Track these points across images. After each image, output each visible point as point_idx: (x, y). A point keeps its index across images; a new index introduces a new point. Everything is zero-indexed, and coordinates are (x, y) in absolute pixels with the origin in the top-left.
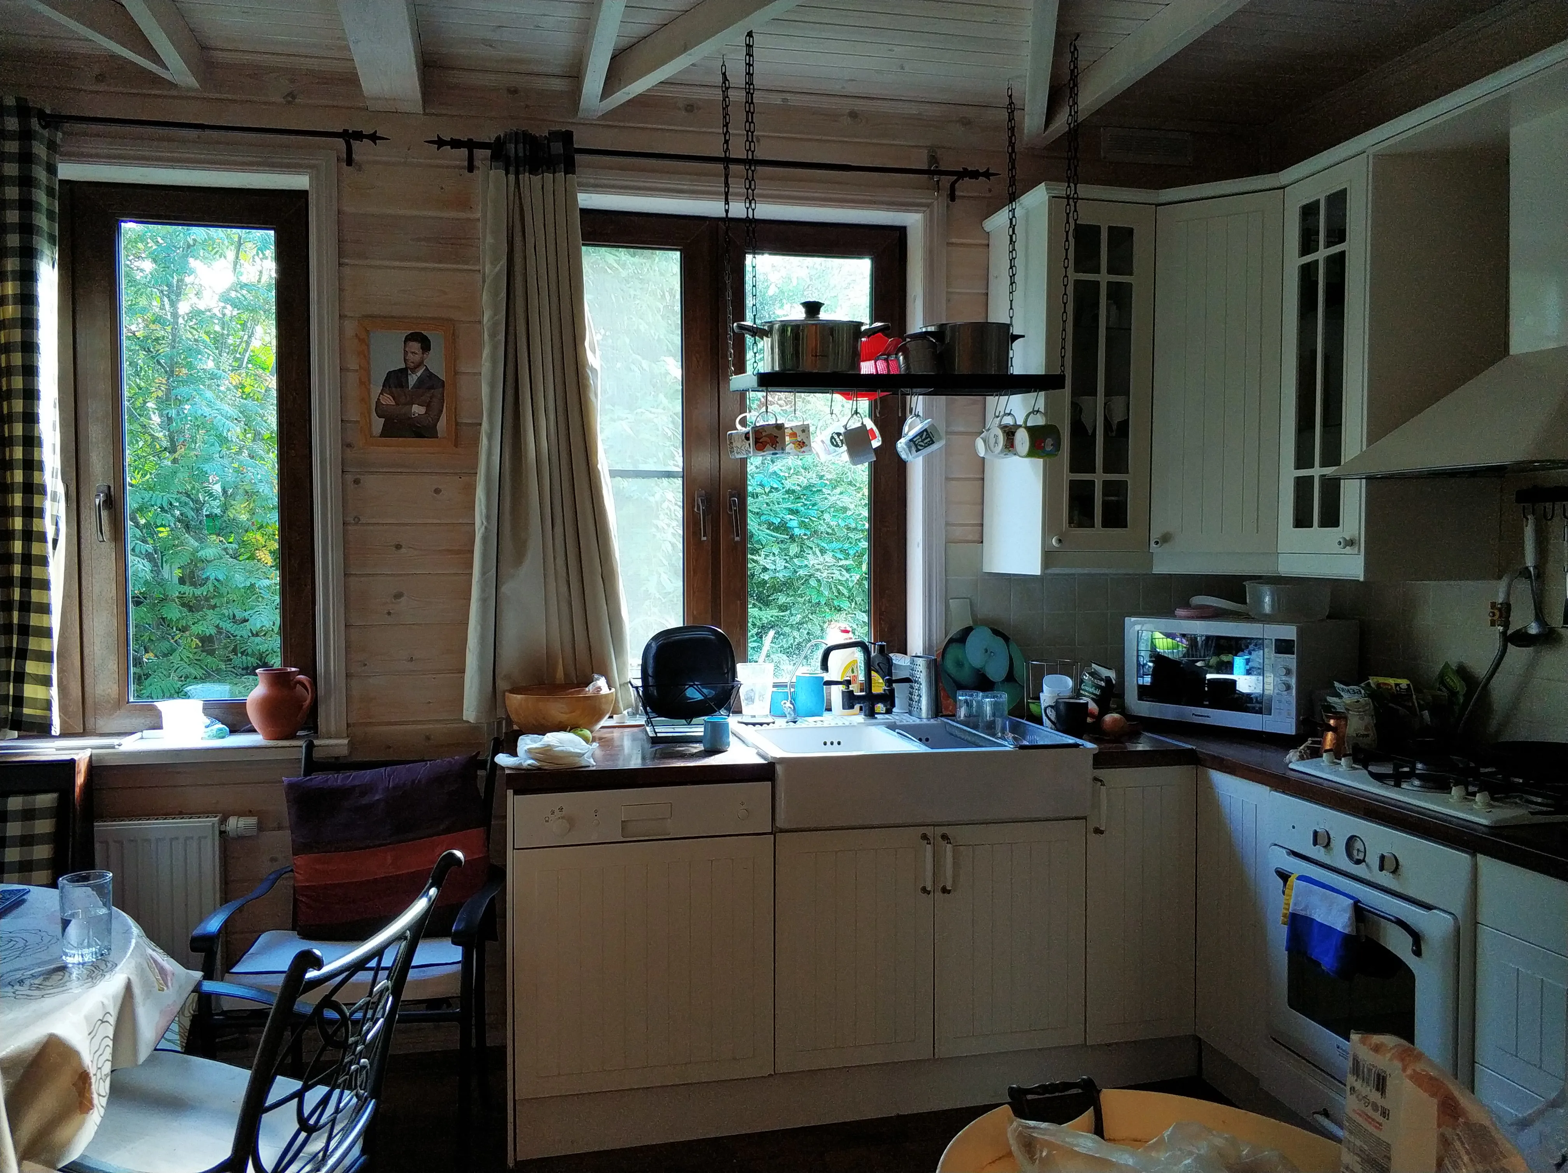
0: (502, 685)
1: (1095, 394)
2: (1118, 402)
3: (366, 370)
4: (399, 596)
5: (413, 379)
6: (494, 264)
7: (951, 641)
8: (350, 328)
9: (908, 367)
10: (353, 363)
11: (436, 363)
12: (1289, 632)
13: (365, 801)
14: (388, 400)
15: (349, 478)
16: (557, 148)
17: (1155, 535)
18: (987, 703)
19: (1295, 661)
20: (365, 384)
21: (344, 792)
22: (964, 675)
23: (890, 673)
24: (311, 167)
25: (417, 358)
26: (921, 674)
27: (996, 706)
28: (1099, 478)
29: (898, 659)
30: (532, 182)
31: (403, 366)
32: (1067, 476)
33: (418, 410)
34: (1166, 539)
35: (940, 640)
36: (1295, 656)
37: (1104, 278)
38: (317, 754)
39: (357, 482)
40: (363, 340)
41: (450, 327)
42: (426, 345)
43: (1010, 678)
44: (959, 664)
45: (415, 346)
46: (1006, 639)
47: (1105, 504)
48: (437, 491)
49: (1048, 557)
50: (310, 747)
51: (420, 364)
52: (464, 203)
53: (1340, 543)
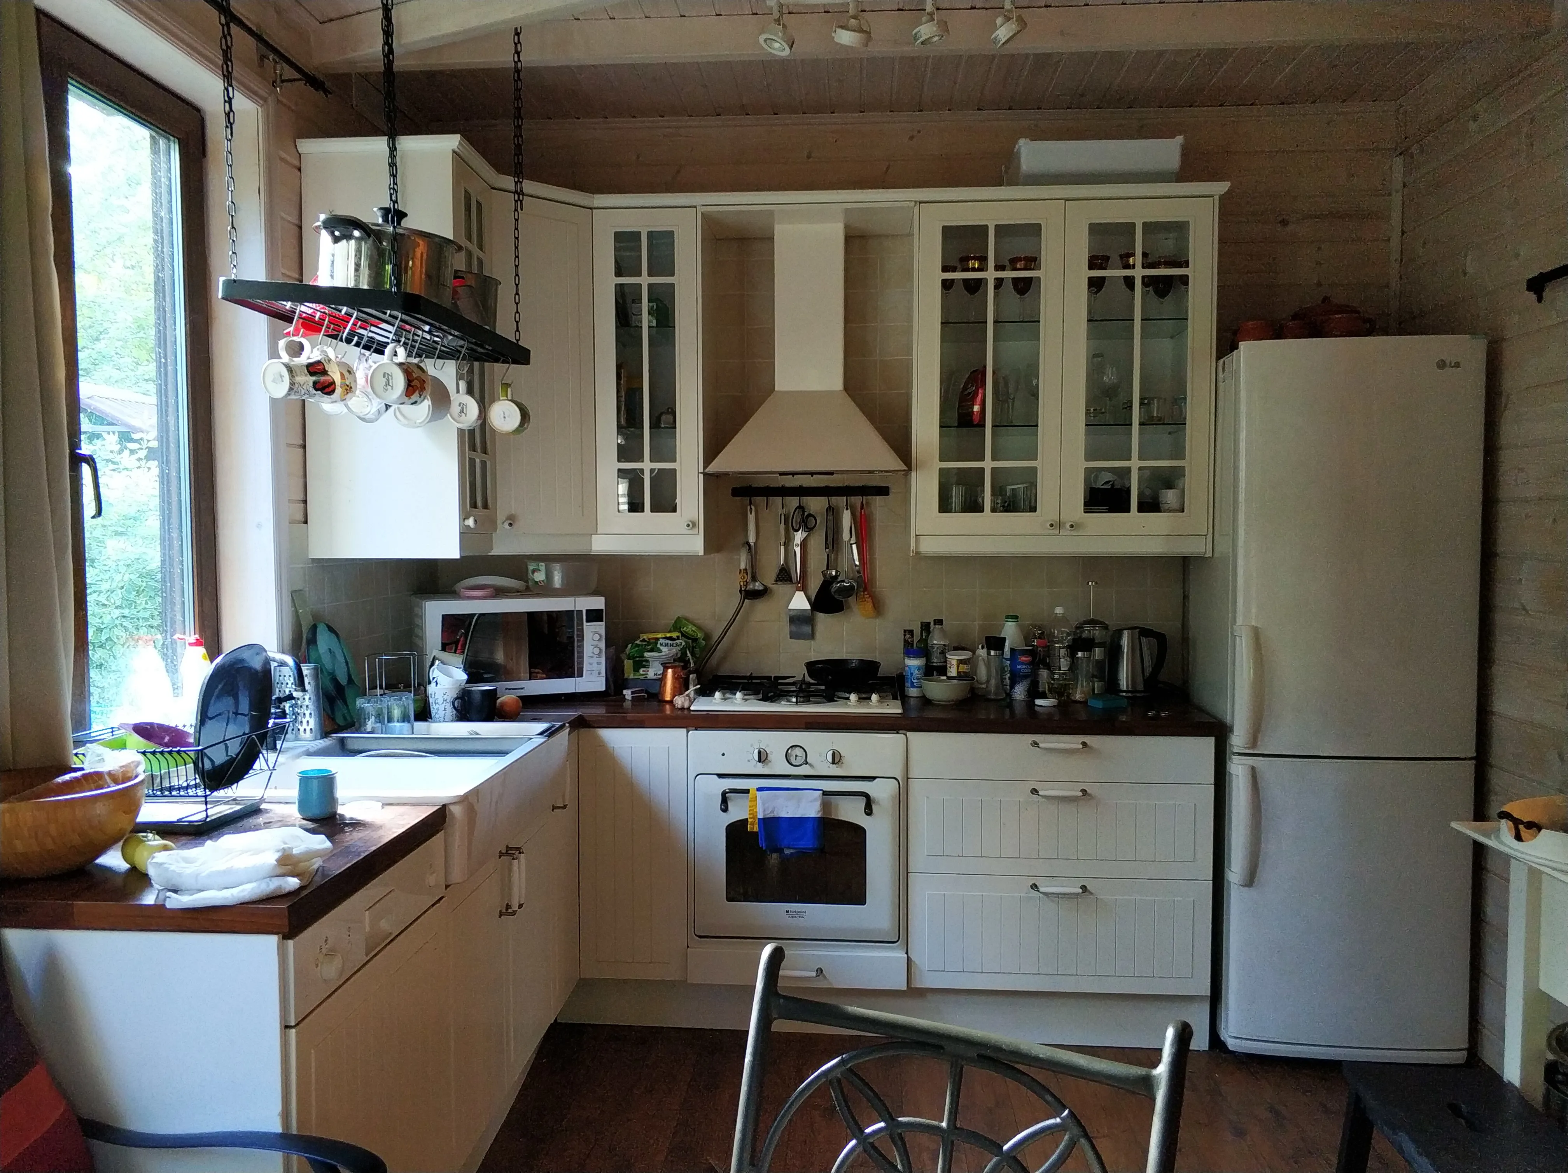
7: (308, 643)
12: (598, 603)
17: (501, 516)
19: (604, 626)
22: (326, 682)
28: (478, 457)
32: (467, 454)
34: (513, 520)
36: (603, 623)
37: (475, 250)
43: (350, 679)
46: (337, 635)
47: (481, 484)
53: (688, 525)
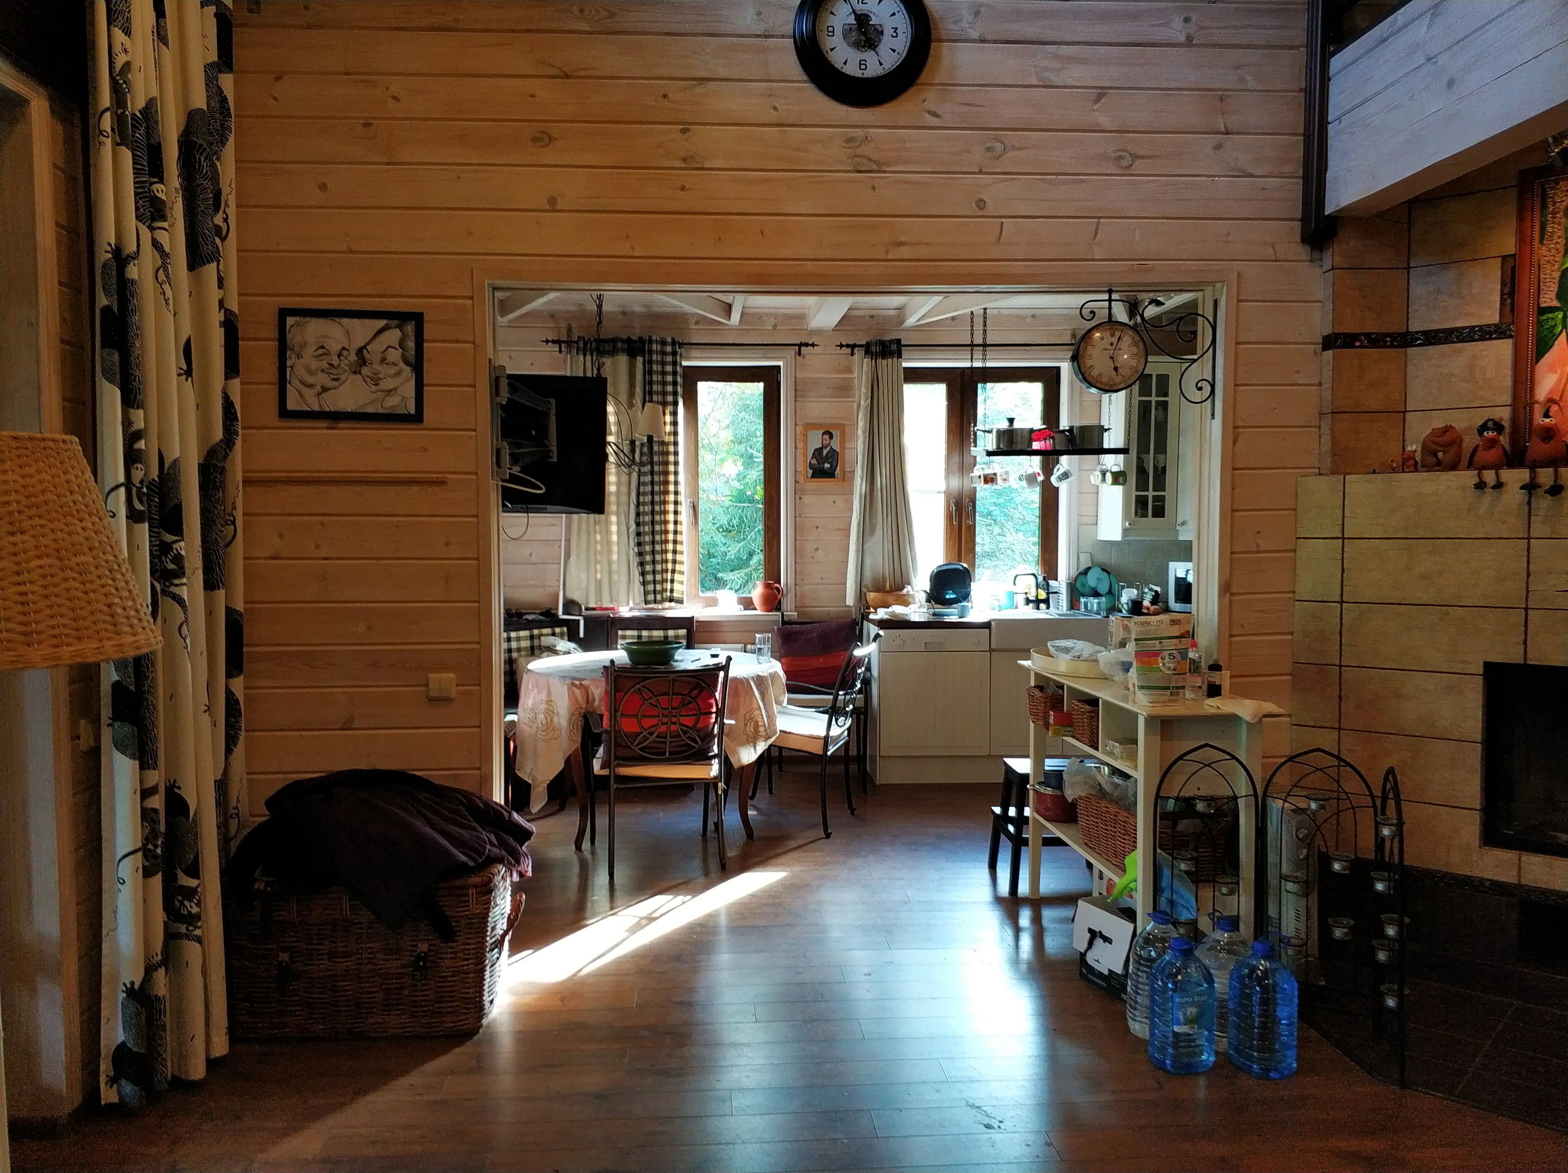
0: (864, 590)
1: (1149, 453)
2: (1161, 457)
3: (805, 448)
4: (817, 549)
5: (825, 452)
6: (865, 401)
7: (1080, 574)
8: (799, 429)
9: (1054, 446)
10: (800, 445)
11: (835, 444)
13: (810, 636)
14: (814, 462)
15: (797, 497)
16: (894, 347)
17: (1179, 521)
18: (1094, 602)
20: (805, 455)
21: (801, 633)
22: (1086, 590)
23: (1048, 589)
24: (784, 358)
25: (827, 442)
26: (1064, 590)
27: (1099, 604)
28: (1151, 493)
29: (1052, 583)
30: (883, 363)
31: (820, 446)
32: (1134, 493)
33: (827, 465)
34: (1183, 524)
35: (1074, 573)
37: (1154, 399)
38: (785, 619)
39: (800, 498)
40: (805, 436)
41: (841, 427)
42: (831, 437)
43: (1110, 592)
44: (1083, 585)
45: (827, 437)
46: (1108, 573)
47: (1153, 506)
48: (834, 502)
49: (1125, 531)
50: (783, 615)
51: (829, 444)
52: (849, 370)
